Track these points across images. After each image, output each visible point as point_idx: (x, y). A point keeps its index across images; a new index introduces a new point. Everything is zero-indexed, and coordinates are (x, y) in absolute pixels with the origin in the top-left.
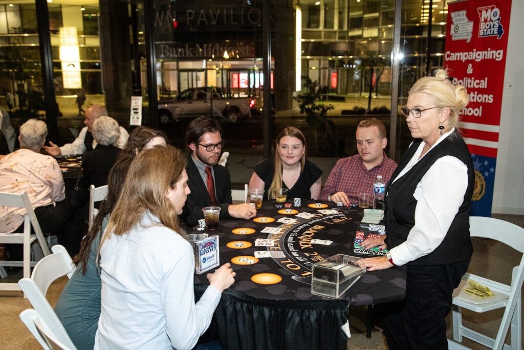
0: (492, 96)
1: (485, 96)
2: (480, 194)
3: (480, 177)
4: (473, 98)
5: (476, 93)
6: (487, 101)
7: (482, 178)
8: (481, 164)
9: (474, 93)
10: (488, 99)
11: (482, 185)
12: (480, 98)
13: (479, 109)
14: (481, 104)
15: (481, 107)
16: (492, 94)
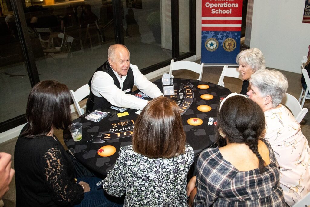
0: (238, 4)
1: (232, 4)
2: (233, 48)
3: (233, 41)
4: (226, 5)
5: (227, 3)
6: (234, 6)
7: (234, 41)
8: (233, 35)
9: (226, 3)
10: (235, 6)
11: (235, 44)
12: (229, 5)
13: (230, 10)
14: (231, 7)
15: (231, 10)
16: (237, 3)
